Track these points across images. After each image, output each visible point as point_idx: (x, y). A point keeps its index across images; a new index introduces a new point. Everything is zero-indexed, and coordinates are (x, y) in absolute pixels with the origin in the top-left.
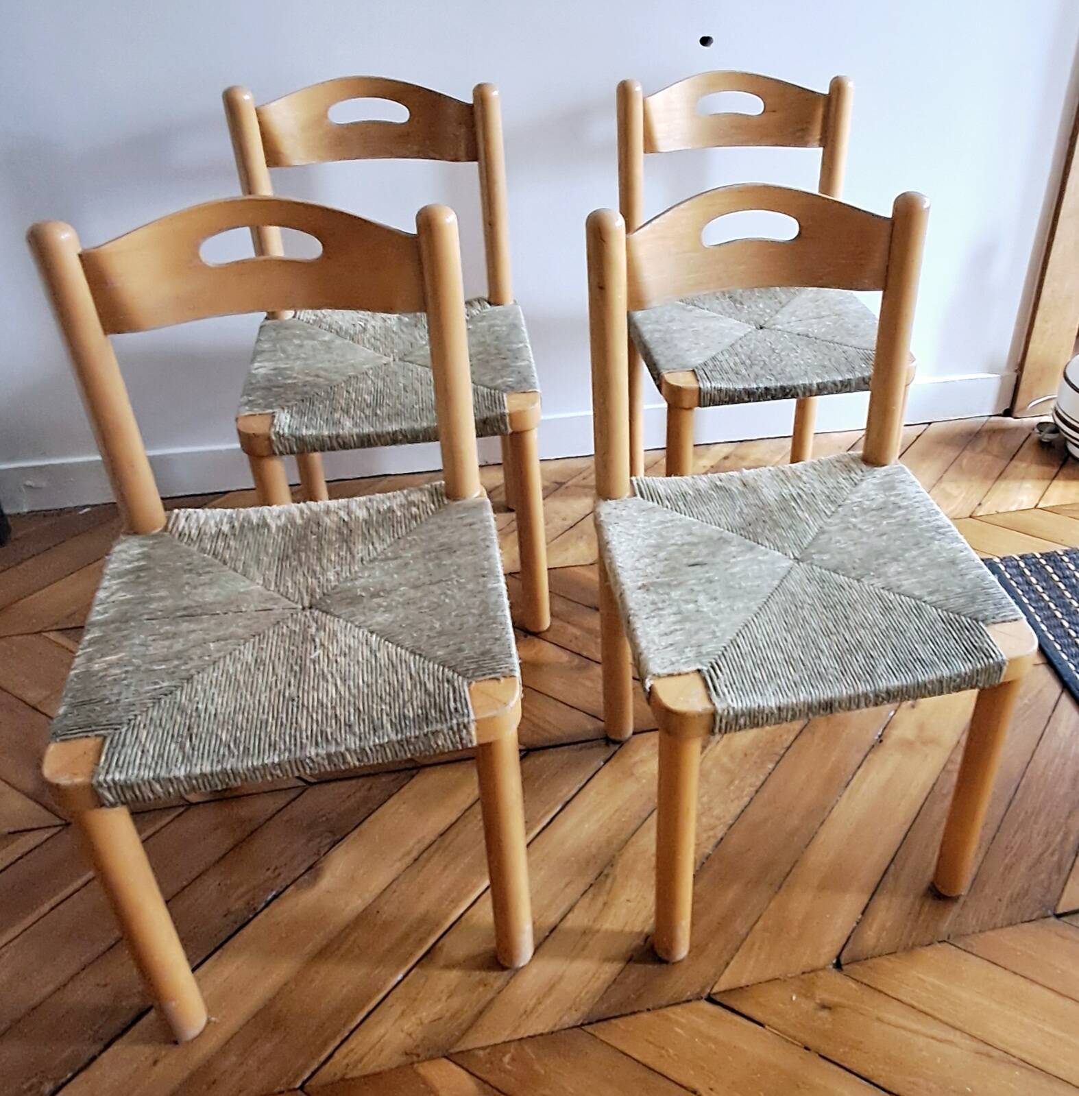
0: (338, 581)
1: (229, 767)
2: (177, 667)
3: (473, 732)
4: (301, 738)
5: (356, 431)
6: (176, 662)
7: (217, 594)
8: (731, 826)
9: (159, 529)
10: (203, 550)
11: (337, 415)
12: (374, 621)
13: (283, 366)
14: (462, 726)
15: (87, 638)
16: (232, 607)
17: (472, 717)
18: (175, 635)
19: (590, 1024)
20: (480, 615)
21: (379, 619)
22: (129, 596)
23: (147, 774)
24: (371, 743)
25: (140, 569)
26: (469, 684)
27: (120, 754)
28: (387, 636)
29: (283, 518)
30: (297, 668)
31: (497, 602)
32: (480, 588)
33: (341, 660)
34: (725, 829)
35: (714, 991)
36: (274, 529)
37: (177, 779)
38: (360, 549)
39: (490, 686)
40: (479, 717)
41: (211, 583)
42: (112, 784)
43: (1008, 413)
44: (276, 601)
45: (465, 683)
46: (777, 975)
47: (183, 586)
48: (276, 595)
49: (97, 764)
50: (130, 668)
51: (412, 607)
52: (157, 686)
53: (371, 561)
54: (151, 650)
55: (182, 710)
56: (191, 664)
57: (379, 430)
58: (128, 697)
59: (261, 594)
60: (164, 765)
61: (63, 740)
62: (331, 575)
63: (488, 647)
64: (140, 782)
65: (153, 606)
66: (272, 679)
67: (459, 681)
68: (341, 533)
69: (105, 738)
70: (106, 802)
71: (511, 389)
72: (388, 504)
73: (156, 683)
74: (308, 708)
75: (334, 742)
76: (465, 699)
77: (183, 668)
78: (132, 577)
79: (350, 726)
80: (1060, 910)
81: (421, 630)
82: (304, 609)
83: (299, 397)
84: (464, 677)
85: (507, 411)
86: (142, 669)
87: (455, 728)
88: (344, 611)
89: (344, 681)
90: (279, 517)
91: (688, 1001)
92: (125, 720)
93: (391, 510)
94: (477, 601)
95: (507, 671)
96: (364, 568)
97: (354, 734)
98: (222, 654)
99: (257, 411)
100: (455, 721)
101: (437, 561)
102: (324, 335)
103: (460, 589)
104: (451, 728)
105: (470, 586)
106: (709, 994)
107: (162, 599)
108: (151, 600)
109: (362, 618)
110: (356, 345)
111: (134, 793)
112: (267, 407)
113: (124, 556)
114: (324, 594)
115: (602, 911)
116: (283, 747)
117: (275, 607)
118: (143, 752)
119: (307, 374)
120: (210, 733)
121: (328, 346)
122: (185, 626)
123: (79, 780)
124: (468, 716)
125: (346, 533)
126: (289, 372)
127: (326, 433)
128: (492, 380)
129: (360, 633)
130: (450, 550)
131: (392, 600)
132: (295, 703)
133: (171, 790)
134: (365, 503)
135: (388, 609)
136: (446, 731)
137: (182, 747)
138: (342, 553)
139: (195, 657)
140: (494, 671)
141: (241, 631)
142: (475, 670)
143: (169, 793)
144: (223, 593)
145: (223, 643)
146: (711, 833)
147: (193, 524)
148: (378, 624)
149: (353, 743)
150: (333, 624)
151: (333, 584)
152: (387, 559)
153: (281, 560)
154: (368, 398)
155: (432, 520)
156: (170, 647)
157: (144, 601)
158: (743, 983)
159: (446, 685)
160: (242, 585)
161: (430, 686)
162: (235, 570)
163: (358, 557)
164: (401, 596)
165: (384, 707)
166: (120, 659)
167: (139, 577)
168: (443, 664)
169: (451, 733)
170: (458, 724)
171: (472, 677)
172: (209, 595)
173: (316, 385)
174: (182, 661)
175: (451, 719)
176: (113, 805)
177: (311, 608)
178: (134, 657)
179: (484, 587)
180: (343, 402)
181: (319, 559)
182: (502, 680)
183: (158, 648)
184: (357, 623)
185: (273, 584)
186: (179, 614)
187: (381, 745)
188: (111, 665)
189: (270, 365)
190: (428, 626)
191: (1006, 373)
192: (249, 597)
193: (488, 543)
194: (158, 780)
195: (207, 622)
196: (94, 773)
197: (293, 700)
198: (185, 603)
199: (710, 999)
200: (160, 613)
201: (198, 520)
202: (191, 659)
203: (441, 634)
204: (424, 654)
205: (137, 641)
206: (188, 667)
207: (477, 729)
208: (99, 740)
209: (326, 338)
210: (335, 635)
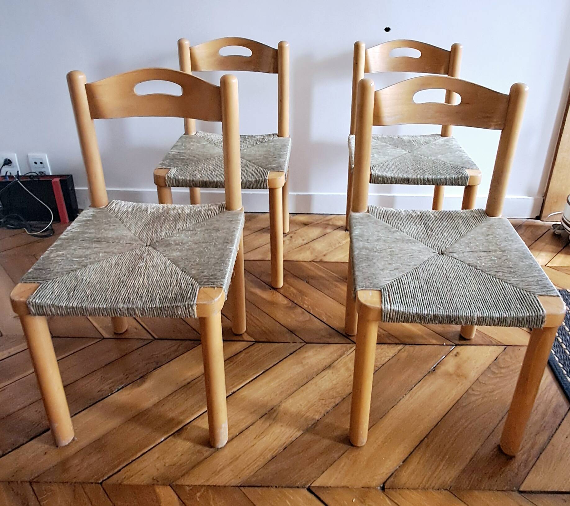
0: (165, 236)
1: (84, 306)
2: (83, 260)
3: (195, 310)
4: (119, 299)
5: (201, 179)
6: (84, 259)
7: (114, 234)
8: (344, 398)
9: (103, 207)
10: (116, 217)
11: (195, 173)
12: (172, 255)
13: (181, 152)
14: (190, 306)
15: (55, 244)
16: (117, 240)
17: (195, 302)
18: (89, 248)
19: (244, 487)
20: (218, 259)
21: (175, 254)
22: (79, 230)
23: (49, 302)
24: (148, 306)
25: (88, 220)
26: (200, 288)
27: (43, 292)
28: (175, 262)
29: (155, 209)
30: (131, 269)
31: (228, 254)
32: (223, 247)
33: (151, 269)
34: (340, 400)
35: (313, 485)
36: (149, 212)
37: (62, 307)
38: (180, 225)
39: (209, 290)
40: (198, 303)
41: (114, 229)
42: (34, 304)
43: (538, 218)
44: (136, 241)
45: (199, 287)
46: (348, 485)
47: (101, 230)
48: (137, 238)
49: (32, 294)
50: (64, 258)
51: (190, 251)
52: (72, 267)
53: (182, 230)
54: (77, 252)
55: (76, 278)
56: (89, 260)
57: (211, 180)
58: (58, 269)
59: (131, 237)
60: (58, 300)
61: (24, 282)
62: (163, 234)
63: (215, 273)
64: (46, 305)
65: (86, 235)
66: (119, 272)
67: (196, 284)
68: (175, 218)
69: (41, 284)
70: (32, 313)
71: (273, 169)
72: (200, 209)
73: (71, 266)
74: (128, 287)
75: (132, 303)
76: (196, 294)
77: (85, 261)
78: (84, 223)
79: (142, 298)
80: (521, 489)
81: (190, 261)
82: (146, 246)
83: (183, 164)
84: (199, 284)
85: (267, 178)
86: (69, 259)
87: (187, 306)
88: (161, 249)
89: (148, 277)
90: (153, 208)
91: (298, 487)
92: (52, 278)
93: (200, 211)
94: (219, 253)
95: (219, 284)
96: (179, 233)
97: (142, 301)
98: (103, 259)
99: (164, 167)
100: (187, 303)
101: (210, 234)
102: (204, 142)
103: (214, 247)
104: (185, 306)
105: (219, 246)
106: (309, 487)
107: (90, 233)
108: (87, 233)
109: (168, 253)
110: (216, 147)
111: (43, 310)
112: (168, 166)
113: (85, 215)
114: (157, 241)
115: (267, 428)
116: (109, 301)
117: (135, 243)
118: (52, 293)
119: (190, 156)
120: (84, 290)
121: (204, 146)
122: (94, 245)
123: (22, 300)
124: (194, 302)
125: (178, 218)
126: (183, 154)
127: (188, 179)
128: (266, 165)
129: (164, 259)
130: (218, 230)
131: (184, 247)
132: (123, 284)
133: (59, 312)
134: (191, 207)
135: (180, 251)
136: (182, 307)
137: (69, 294)
138: (172, 226)
139: (92, 258)
140: (214, 284)
141: (116, 251)
142: (205, 282)
143: (58, 314)
144: (117, 234)
145: (106, 254)
146: (333, 400)
147: (118, 206)
148: (173, 256)
149: (140, 304)
150: (155, 253)
151: (163, 237)
152: (190, 230)
153: (146, 225)
154: (211, 167)
155: (215, 217)
156: (85, 252)
157: (83, 233)
158: (329, 485)
159: (190, 286)
160: (125, 232)
161: (183, 286)
162: (125, 226)
163: (177, 228)
164: (188, 246)
165: (159, 291)
166: (63, 254)
167: (87, 223)
168: (193, 277)
169: (184, 308)
170: (188, 305)
171: (203, 284)
172: (110, 234)
173: (192, 160)
174: (86, 259)
175: (186, 301)
176: (35, 315)
177: (149, 246)
178: (69, 254)
179: (226, 247)
180: (200, 168)
181: (161, 227)
182: (216, 288)
183: (80, 252)
184: (165, 255)
185: (138, 234)
186: (94, 240)
187: (151, 308)
188: (58, 256)
189: (177, 151)
190: (193, 260)
191: (537, 197)
192: (126, 238)
193: (235, 229)
194: (53, 305)
195: (104, 245)
196: (29, 298)
197: (123, 282)
198: (99, 236)
199: (309, 490)
200: (87, 238)
201: (120, 205)
202: (90, 258)
203: (197, 264)
204: (187, 272)
205: (73, 248)
206: (88, 261)
207: (197, 309)
208: (38, 284)
209: (204, 143)
210: (153, 258)
